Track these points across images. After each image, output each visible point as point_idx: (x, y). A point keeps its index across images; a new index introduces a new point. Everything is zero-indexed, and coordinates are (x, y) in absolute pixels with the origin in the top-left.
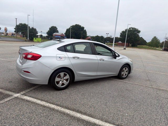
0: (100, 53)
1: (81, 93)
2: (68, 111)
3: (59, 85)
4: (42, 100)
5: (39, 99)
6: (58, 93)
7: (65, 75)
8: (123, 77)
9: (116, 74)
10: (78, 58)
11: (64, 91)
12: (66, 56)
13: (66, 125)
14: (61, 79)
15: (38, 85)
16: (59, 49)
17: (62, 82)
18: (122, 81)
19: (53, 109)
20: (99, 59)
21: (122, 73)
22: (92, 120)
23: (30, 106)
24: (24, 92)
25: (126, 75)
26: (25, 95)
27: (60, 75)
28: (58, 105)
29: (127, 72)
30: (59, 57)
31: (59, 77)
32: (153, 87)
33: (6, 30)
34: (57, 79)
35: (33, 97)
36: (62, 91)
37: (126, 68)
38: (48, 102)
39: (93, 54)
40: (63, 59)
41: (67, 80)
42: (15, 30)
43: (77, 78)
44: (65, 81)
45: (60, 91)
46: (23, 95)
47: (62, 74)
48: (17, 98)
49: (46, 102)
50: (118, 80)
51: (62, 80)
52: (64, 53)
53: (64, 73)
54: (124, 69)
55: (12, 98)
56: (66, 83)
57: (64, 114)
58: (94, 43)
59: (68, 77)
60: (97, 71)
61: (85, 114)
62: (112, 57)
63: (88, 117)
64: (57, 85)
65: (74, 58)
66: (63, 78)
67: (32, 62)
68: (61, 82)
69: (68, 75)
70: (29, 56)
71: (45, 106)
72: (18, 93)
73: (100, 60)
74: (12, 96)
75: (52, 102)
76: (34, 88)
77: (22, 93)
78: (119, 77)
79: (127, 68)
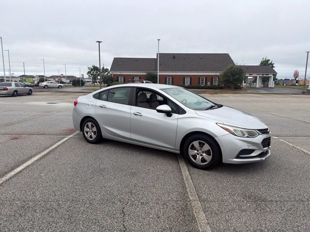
3: (88, 136)
8: (194, 161)
10: (105, 108)
16: (94, 96)
20: (133, 112)
21: (192, 152)
27: (88, 124)
29: (209, 154)
31: (88, 126)
33: (296, 75)
34: (86, 129)
41: (95, 133)
44: (92, 133)
47: (90, 124)
54: (196, 144)
56: (94, 136)
58: (138, 88)
59: (95, 129)
60: (130, 131)
65: (101, 107)
66: (91, 129)
68: (89, 133)
69: (95, 127)
73: (136, 115)
79: (206, 144)
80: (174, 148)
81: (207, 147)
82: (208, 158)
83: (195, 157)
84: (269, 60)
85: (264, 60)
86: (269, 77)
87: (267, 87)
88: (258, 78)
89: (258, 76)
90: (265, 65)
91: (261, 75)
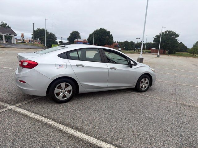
0: (114, 61)
1: (85, 106)
2: (61, 127)
3: (60, 97)
4: (36, 113)
5: (34, 113)
6: (58, 106)
7: (66, 86)
8: (142, 89)
9: (133, 86)
10: (83, 66)
11: (66, 104)
12: (68, 64)
13: (54, 141)
14: (62, 90)
15: (38, 96)
16: (60, 56)
17: (63, 93)
18: (140, 94)
19: (46, 124)
20: (109, 67)
21: (141, 85)
22: (86, 138)
23: (21, 119)
24: (20, 104)
25: (145, 87)
26: (20, 107)
27: (60, 85)
28: (52, 119)
29: (147, 83)
30: (59, 65)
32: (178, 102)
33: (23, 36)
34: (57, 90)
35: (28, 110)
36: (64, 104)
37: (145, 79)
38: (42, 116)
39: (102, 62)
40: (64, 67)
41: (69, 92)
42: (32, 36)
43: (81, 90)
44: (67, 92)
45: (61, 104)
46: (18, 107)
48: (10, 110)
49: (40, 115)
50: (135, 93)
51: (64, 92)
52: (66, 61)
53: (65, 84)
54: (143, 80)
55: (5, 110)
56: (68, 95)
57: (56, 129)
58: (104, 49)
59: (70, 88)
61: (81, 130)
62: (127, 65)
63: (83, 134)
64: (57, 97)
65: (78, 66)
66: (65, 89)
67: (28, 70)
68: (61, 94)
69: (70, 86)
70: (25, 64)
71: (38, 120)
72: (13, 105)
73: (111, 69)
74: (6, 107)
75: (47, 115)
76: (33, 100)
77: (17, 105)
78: (137, 89)
79: (147, 79)
80: (133, 85)
81: (147, 80)
82: (147, 85)
83: (142, 87)
84: (6, 24)
85: (3, 23)
86: (11, 36)
87: (11, 43)
88: (4, 36)
89: (4, 35)
90: (4, 27)
91: (6, 35)
